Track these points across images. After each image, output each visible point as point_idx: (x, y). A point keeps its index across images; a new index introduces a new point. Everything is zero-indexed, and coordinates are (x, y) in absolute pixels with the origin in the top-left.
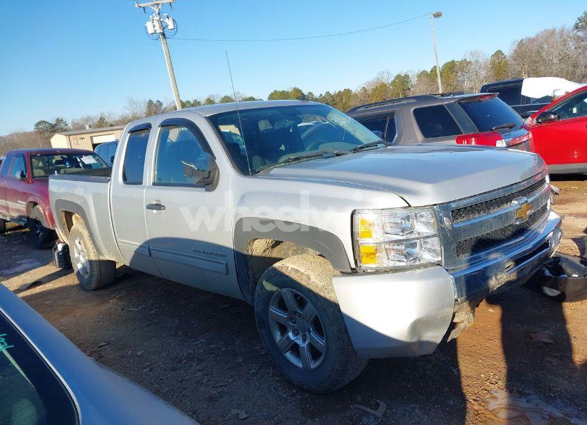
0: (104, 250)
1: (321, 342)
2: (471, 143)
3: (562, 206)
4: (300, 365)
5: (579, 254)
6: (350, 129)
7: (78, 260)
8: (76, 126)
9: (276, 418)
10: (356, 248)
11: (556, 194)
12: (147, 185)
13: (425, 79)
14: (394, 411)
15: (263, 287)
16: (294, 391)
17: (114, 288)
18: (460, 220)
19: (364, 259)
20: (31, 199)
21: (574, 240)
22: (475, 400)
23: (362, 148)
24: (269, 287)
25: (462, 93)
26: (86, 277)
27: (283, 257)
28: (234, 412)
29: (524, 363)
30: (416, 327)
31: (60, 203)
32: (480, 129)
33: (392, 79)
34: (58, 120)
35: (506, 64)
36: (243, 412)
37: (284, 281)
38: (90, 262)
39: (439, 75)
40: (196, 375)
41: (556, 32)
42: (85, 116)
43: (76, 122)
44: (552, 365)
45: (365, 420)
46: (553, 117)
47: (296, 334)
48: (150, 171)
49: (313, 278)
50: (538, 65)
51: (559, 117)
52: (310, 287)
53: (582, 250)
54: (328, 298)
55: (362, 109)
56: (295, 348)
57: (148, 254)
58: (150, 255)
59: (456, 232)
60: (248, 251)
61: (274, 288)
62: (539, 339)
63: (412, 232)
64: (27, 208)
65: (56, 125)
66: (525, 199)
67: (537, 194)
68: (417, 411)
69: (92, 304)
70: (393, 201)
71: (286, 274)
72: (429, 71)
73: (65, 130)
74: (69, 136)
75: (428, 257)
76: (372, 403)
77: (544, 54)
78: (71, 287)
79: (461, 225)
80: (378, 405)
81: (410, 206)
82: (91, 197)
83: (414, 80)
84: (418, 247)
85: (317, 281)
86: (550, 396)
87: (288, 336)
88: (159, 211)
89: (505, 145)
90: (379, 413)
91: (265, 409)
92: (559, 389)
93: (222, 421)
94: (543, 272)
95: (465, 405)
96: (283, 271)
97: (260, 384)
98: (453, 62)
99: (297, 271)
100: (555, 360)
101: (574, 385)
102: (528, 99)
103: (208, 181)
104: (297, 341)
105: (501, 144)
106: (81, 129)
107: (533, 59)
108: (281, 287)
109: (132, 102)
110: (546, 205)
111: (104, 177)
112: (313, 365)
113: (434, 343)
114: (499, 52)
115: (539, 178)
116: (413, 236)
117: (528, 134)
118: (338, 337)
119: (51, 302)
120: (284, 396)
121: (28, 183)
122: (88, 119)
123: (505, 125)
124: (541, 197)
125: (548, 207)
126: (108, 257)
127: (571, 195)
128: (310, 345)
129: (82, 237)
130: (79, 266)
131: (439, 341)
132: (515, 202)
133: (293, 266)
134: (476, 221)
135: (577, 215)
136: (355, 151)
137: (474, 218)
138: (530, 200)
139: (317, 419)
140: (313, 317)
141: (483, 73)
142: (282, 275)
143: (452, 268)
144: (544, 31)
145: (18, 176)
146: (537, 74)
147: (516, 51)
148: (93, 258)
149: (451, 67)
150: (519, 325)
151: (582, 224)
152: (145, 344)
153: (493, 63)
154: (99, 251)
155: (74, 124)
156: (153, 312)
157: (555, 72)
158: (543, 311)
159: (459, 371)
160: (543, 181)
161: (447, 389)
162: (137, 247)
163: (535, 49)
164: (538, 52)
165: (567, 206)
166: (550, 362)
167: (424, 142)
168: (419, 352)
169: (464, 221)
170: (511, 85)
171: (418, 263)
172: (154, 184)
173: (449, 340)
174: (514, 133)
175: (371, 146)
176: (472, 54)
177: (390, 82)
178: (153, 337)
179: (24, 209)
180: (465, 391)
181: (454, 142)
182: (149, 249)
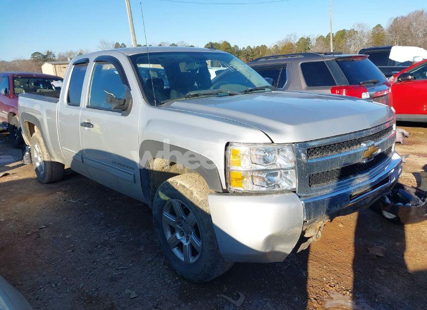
0: (54, 154)
1: (198, 243)
2: (342, 93)
3: (409, 147)
4: (183, 259)
5: (416, 186)
6: (247, 75)
7: (37, 159)
8: (62, 58)
9: (158, 300)
10: (228, 173)
11: (406, 136)
12: (83, 107)
13: (321, 42)
14: (250, 302)
15: (158, 196)
16: (177, 278)
17: (62, 183)
18: (315, 156)
19: (234, 183)
20: (11, 110)
21: (414, 174)
22: (315, 299)
23: (251, 90)
24: (163, 196)
25: (341, 54)
26: (42, 173)
27: (180, 173)
28: (127, 291)
29: (358, 271)
30: (270, 240)
31: (25, 115)
32: (351, 83)
33: (297, 40)
34: (48, 52)
35: (383, 35)
36: (134, 292)
37: (175, 194)
38: (44, 162)
39: (331, 40)
40: (106, 258)
41: (424, 13)
42: (69, 51)
43: (62, 55)
44: (381, 275)
45: (226, 307)
46: (410, 77)
47: (182, 235)
48: (85, 97)
49: (195, 194)
50: (407, 37)
51: (415, 78)
52: (192, 200)
53: (419, 183)
54: (205, 210)
55: (263, 60)
56: (180, 246)
57: (81, 161)
58: (83, 162)
59: (310, 166)
60: (149, 166)
61: (167, 198)
62: (374, 252)
63: (273, 164)
64: (8, 116)
65: (47, 56)
66: (372, 142)
67: (384, 139)
68: (268, 304)
69: (43, 194)
70: (258, 137)
71: (176, 188)
72: (325, 37)
73: (53, 61)
74: (55, 65)
75: (285, 185)
76: (235, 294)
77: (412, 30)
78: (31, 179)
79: (314, 161)
80: (239, 296)
81: (273, 142)
82: (45, 112)
83: (313, 43)
84: (279, 176)
85: (198, 196)
86: (375, 301)
87: (176, 236)
88: (89, 128)
89: (368, 97)
90: (238, 303)
91: (151, 292)
92: (383, 296)
93: (116, 299)
94: (385, 199)
95: (307, 303)
96: (174, 185)
97: (152, 270)
98: (344, 31)
99: (184, 187)
100: (383, 271)
101: (395, 293)
102: (394, 62)
103: (123, 108)
104: (182, 241)
105: (365, 95)
106: (64, 61)
107: (404, 33)
108: (172, 198)
109: (103, 43)
110: (391, 148)
111: (55, 98)
112: (192, 260)
113: (285, 254)
114: (379, 26)
115: (387, 125)
116: (275, 167)
117: (389, 89)
118: (210, 242)
119: (13, 190)
120: (168, 282)
121: (10, 97)
122: (70, 54)
123: (370, 81)
124: (387, 141)
125: (393, 150)
126: (57, 160)
127: (418, 138)
128: (191, 244)
129: (39, 143)
130: (38, 164)
131: (289, 252)
132: (364, 145)
133: (181, 182)
134: (328, 158)
135: (419, 155)
136: (246, 92)
137: (327, 156)
138: (376, 144)
139: (189, 304)
140: (194, 223)
141: (366, 40)
142: (173, 188)
143: (304, 195)
144: (415, 12)
145: (3, 92)
146: (404, 44)
147: (391, 26)
148: (46, 159)
149: (342, 35)
150: (361, 240)
151: (423, 162)
152: (74, 229)
153: (373, 33)
154: (50, 155)
155: (60, 56)
156: (86, 204)
157: (419, 44)
158: (381, 230)
159: (307, 273)
160: (390, 128)
161: (295, 287)
162: (74, 155)
163: (406, 25)
164: (408, 28)
165: (413, 147)
166: (379, 273)
167: (307, 89)
168: (273, 260)
169: (318, 158)
170: (382, 50)
171: (277, 189)
172: (88, 107)
173: (299, 251)
174: (377, 88)
175: (261, 90)
176: (359, 25)
177: (296, 42)
178: (81, 224)
179: (7, 117)
180: (308, 291)
181: (329, 92)
182: (82, 156)
